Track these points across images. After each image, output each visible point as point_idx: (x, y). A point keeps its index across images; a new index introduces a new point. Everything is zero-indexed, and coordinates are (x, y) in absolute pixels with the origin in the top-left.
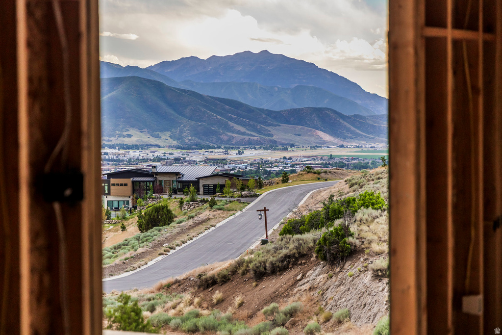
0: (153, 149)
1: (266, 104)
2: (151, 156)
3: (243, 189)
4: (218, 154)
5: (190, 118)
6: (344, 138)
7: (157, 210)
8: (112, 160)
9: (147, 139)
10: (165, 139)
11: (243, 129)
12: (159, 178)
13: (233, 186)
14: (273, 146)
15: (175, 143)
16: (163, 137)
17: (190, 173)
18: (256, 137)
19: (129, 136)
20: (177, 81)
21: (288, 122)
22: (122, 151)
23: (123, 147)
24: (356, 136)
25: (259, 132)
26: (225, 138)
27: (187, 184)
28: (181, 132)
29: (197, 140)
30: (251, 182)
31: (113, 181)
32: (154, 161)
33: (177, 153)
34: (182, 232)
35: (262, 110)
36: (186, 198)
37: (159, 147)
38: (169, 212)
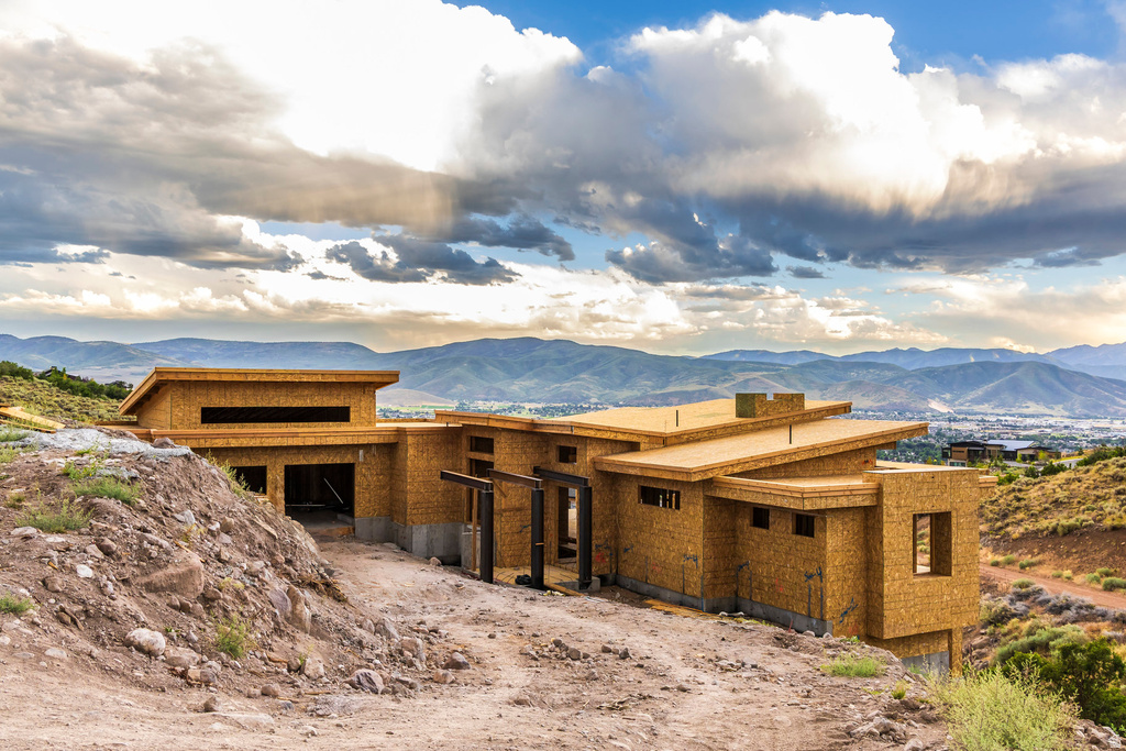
0: (1046, 418)
4: (1103, 423)
5: (1080, 394)
8: (1011, 426)
9: (1041, 409)
10: (1059, 410)
12: (988, 448)
15: (1067, 414)
16: (1057, 409)
19: (1027, 407)
22: (1020, 419)
23: (1021, 415)
26: (1112, 410)
28: (1073, 405)
29: (1086, 412)
31: (953, 448)
32: (1046, 427)
37: (1052, 416)
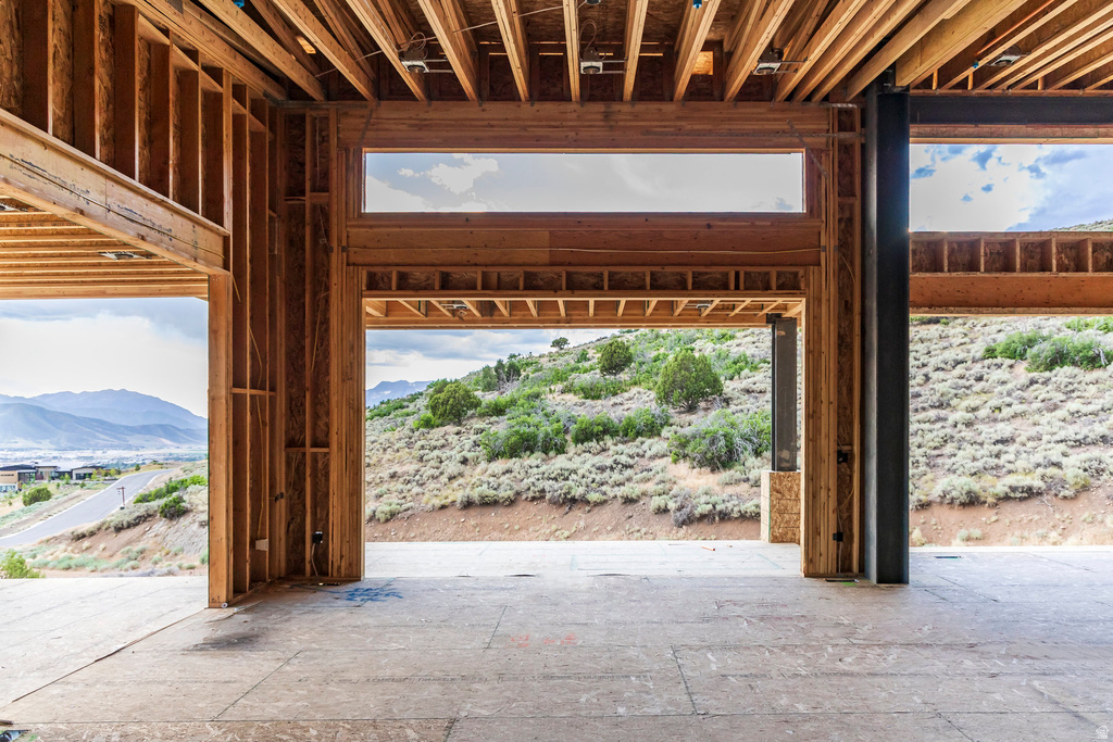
1: (124, 422)
2: (34, 456)
3: (106, 475)
6: (180, 442)
7: (39, 491)
11: (107, 438)
13: (98, 474)
14: (129, 448)
17: (64, 467)
18: (116, 442)
20: (56, 407)
21: (140, 433)
24: (187, 441)
25: (119, 439)
27: (63, 473)
30: (113, 471)
33: (56, 454)
34: (59, 504)
35: (121, 426)
36: (62, 482)
38: (48, 492)
